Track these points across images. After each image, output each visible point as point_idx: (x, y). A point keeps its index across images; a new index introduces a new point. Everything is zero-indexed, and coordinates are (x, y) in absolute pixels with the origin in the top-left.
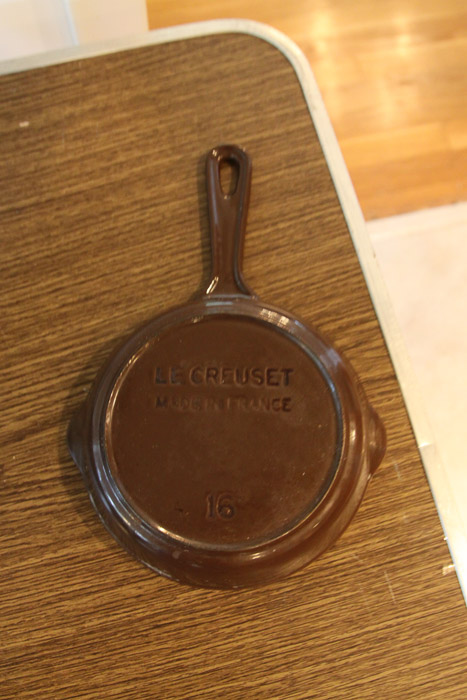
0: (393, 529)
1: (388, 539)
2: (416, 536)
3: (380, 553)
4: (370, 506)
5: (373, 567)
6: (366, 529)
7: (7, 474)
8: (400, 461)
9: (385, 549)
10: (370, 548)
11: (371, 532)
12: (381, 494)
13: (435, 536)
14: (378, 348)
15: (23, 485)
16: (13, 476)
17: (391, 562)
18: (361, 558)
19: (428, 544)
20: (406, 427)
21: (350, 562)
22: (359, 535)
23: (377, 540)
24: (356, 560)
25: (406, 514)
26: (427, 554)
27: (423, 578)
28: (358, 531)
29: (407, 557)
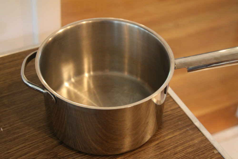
0: (194, 145)
1: (193, 148)
2: (202, 146)
3: (192, 152)
4: (184, 141)
5: (191, 156)
6: (185, 147)
7: (59, 154)
8: (190, 128)
9: (193, 151)
10: (189, 151)
11: (187, 147)
12: (187, 137)
13: (208, 145)
14: (171, 101)
15: (66, 156)
16: (61, 155)
17: (197, 154)
18: (187, 154)
19: (207, 147)
20: (188, 119)
21: (183, 156)
22: (183, 149)
23: (190, 149)
24: (185, 155)
25: (197, 140)
26: (208, 150)
27: (209, 156)
28: (183, 148)
29: (201, 152)
